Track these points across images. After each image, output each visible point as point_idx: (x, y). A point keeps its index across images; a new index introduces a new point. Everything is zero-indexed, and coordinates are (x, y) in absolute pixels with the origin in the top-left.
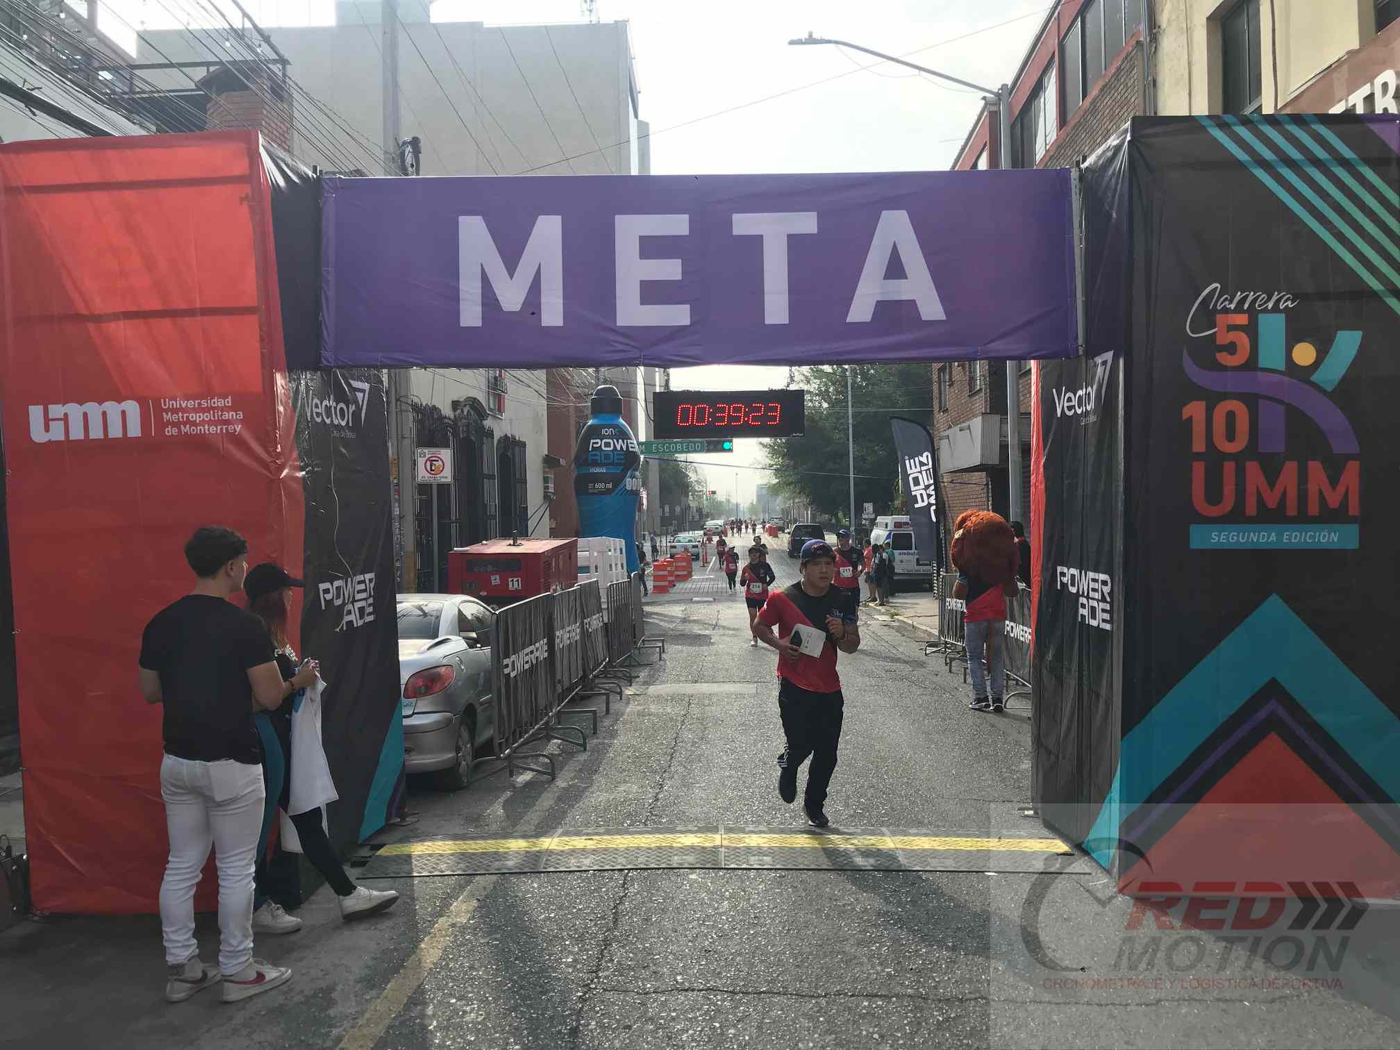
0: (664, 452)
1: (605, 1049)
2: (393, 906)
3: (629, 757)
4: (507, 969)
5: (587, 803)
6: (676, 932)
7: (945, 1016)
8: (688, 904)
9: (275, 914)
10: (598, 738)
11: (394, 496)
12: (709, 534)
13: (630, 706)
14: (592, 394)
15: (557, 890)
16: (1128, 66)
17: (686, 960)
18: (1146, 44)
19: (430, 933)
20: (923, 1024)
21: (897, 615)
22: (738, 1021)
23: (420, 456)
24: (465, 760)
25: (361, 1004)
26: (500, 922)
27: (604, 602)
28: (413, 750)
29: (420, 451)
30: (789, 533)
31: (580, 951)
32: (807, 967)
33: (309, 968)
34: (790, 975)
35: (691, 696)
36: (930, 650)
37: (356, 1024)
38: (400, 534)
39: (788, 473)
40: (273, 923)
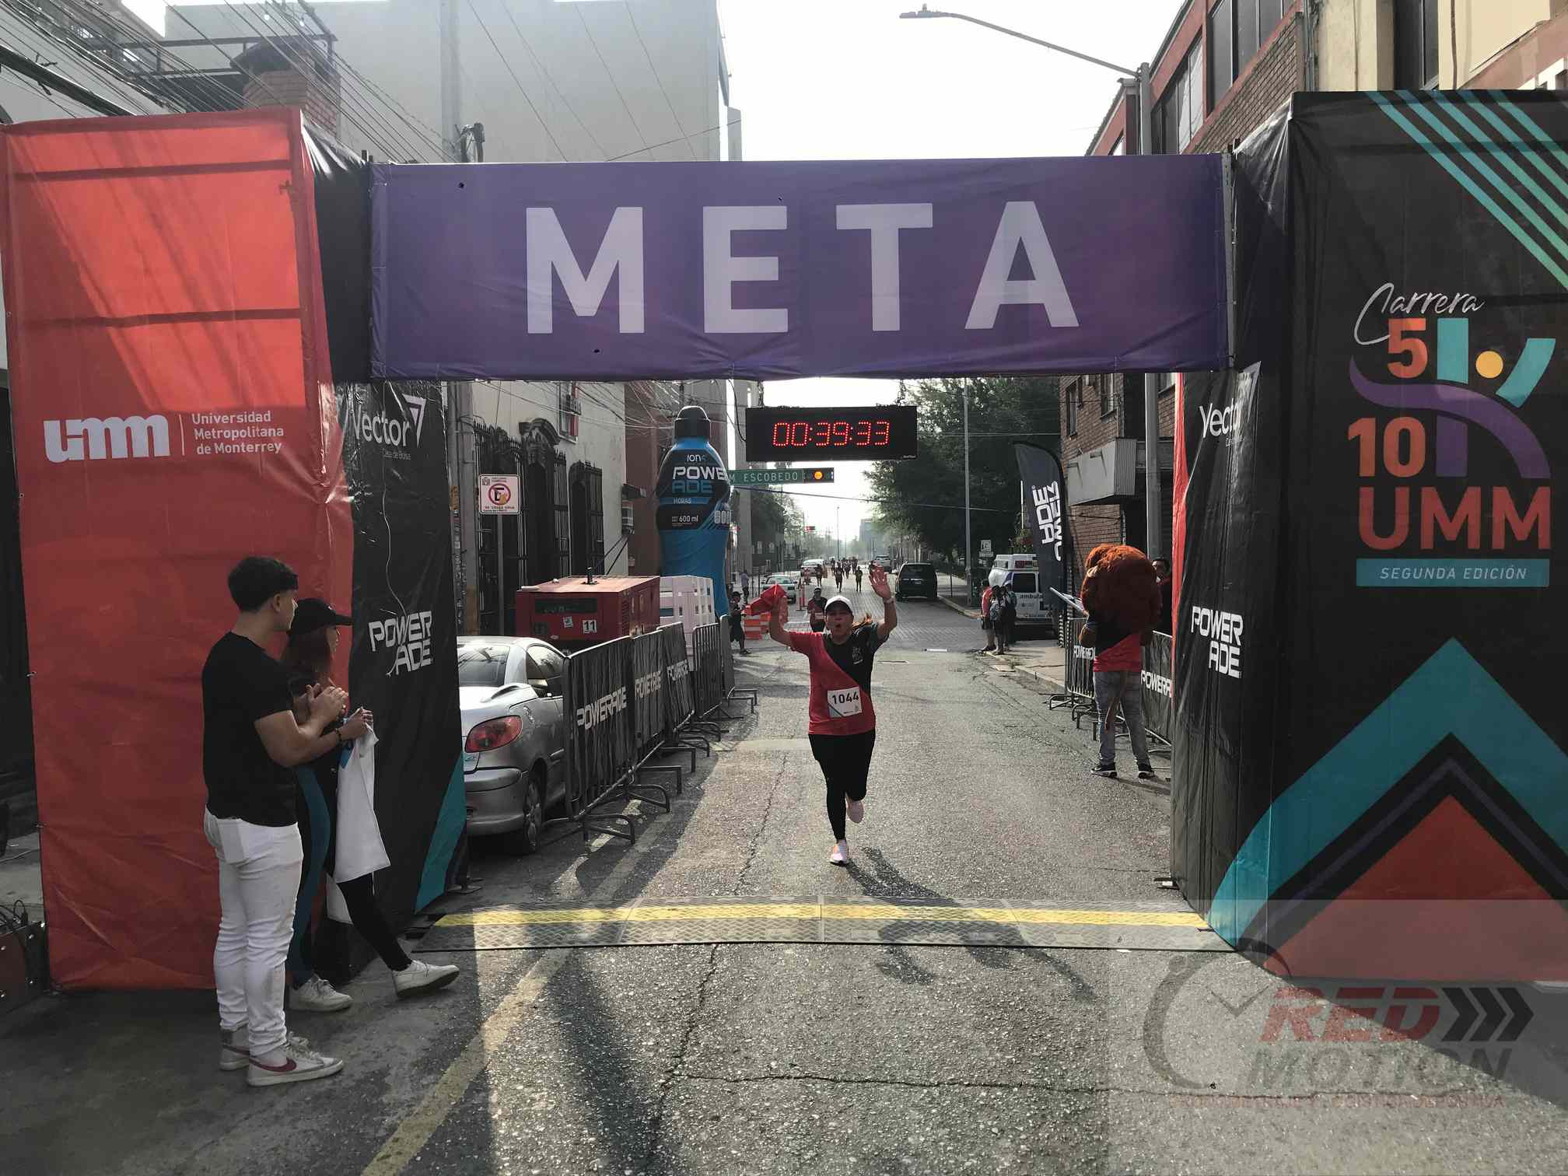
0: (756, 481)
2: (454, 982)
3: (717, 819)
4: (580, 1054)
5: (670, 870)
6: (770, 1012)
7: (1073, 1108)
8: (784, 982)
9: (321, 990)
10: (682, 799)
11: (454, 529)
12: (806, 576)
13: (718, 763)
14: (676, 416)
15: (637, 966)
16: (1285, 42)
17: (782, 1045)
18: (1307, 16)
19: (494, 1013)
20: (1049, 1117)
21: (1018, 665)
22: (840, 1112)
23: (484, 484)
24: (533, 822)
25: (418, 1089)
26: (573, 1000)
27: (690, 648)
28: (476, 810)
29: (483, 477)
30: (897, 574)
31: (663, 1033)
32: (918, 1054)
33: (359, 1049)
34: (899, 1062)
35: (786, 753)
36: (1054, 703)
37: (412, 1111)
38: (461, 571)
39: (897, 506)
40: (320, 1000)
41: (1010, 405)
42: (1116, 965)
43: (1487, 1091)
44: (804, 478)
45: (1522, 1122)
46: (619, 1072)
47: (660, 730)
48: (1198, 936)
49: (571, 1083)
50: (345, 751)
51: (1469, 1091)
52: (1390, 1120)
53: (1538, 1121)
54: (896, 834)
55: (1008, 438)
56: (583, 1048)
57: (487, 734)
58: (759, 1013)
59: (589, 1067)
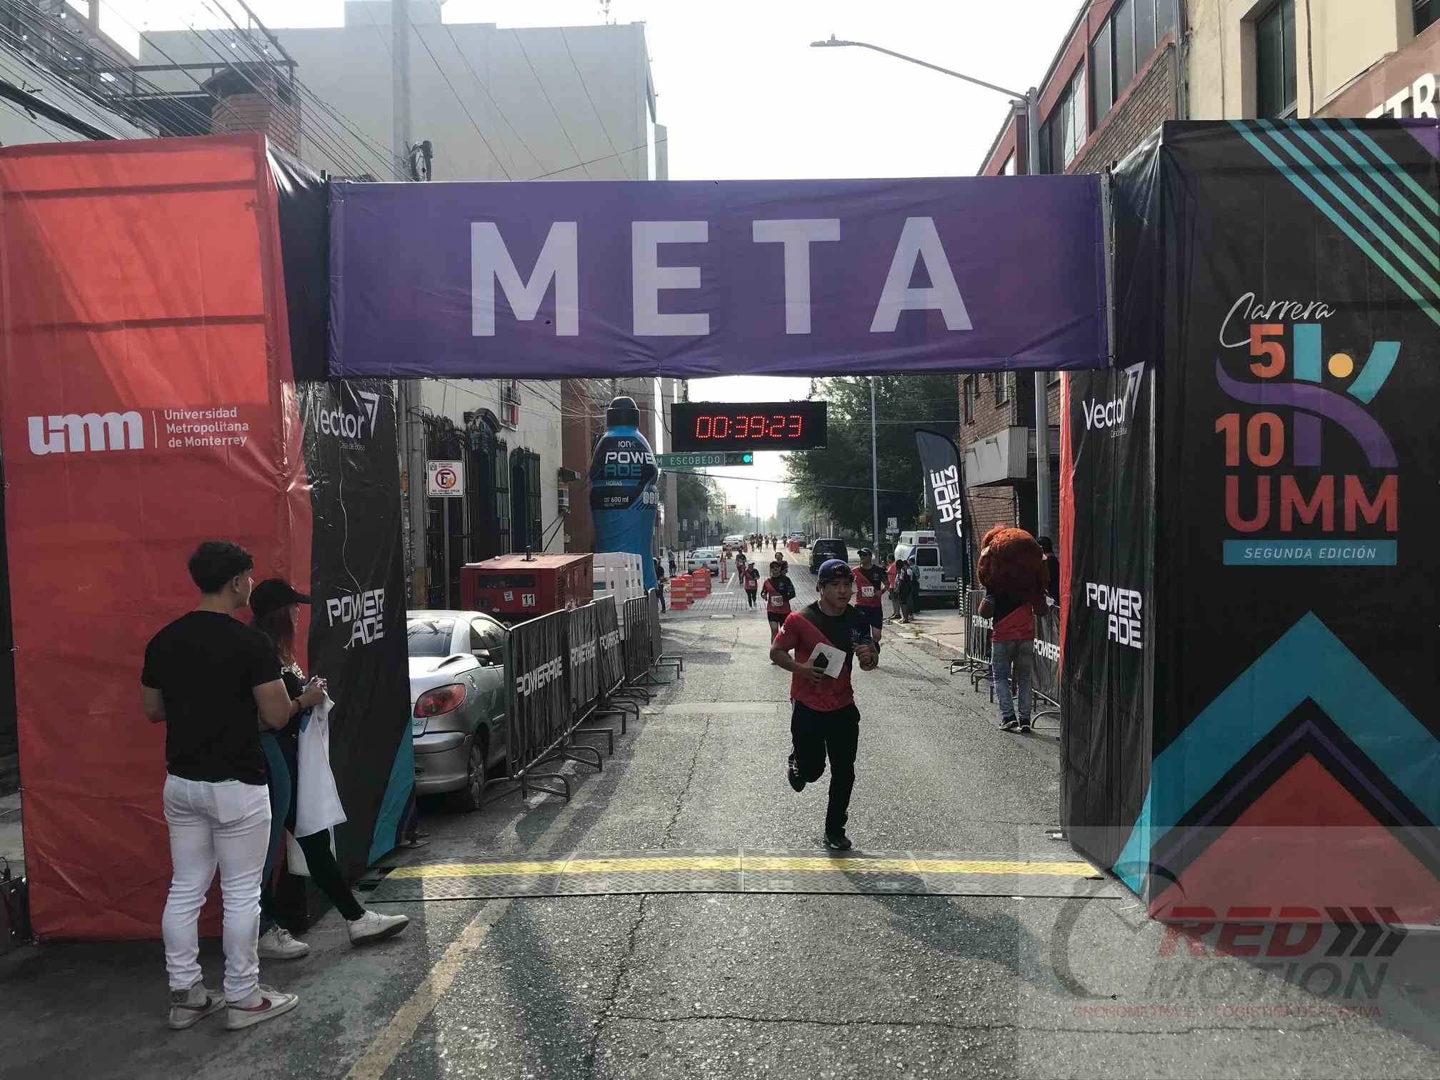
0: (682, 465)
3: (645, 778)
4: (520, 996)
5: (603, 825)
6: (694, 957)
7: (971, 1044)
8: (707, 929)
9: (282, 939)
10: (614, 759)
11: (404, 510)
12: (728, 550)
13: (647, 725)
14: (608, 406)
15: (571, 914)
16: (1158, 71)
17: (705, 988)
18: (1179, 47)
19: (441, 959)
20: (949, 1052)
21: (921, 632)
22: (758, 1049)
23: (431, 469)
24: (476, 781)
25: (371, 1031)
26: (513, 947)
27: (621, 619)
28: (423, 770)
29: (430, 463)
30: (811, 548)
31: (596, 976)
33: (316, 994)
34: (812, 1003)
35: (710, 716)
36: (955, 669)
37: (366, 1051)
38: (411, 549)
39: (809, 487)
40: (280, 948)
41: (913, 395)
42: (1010, 911)
43: (1348, 1025)
44: (725, 461)
47: (594, 694)
48: (1086, 883)
49: (512, 1024)
50: (305, 716)
51: (1331, 1026)
52: (1258, 1052)
53: (1393, 1053)
55: (911, 425)
56: (522, 991)
57: (434, 700)
58: (685, 958)
59: (528, 1009)
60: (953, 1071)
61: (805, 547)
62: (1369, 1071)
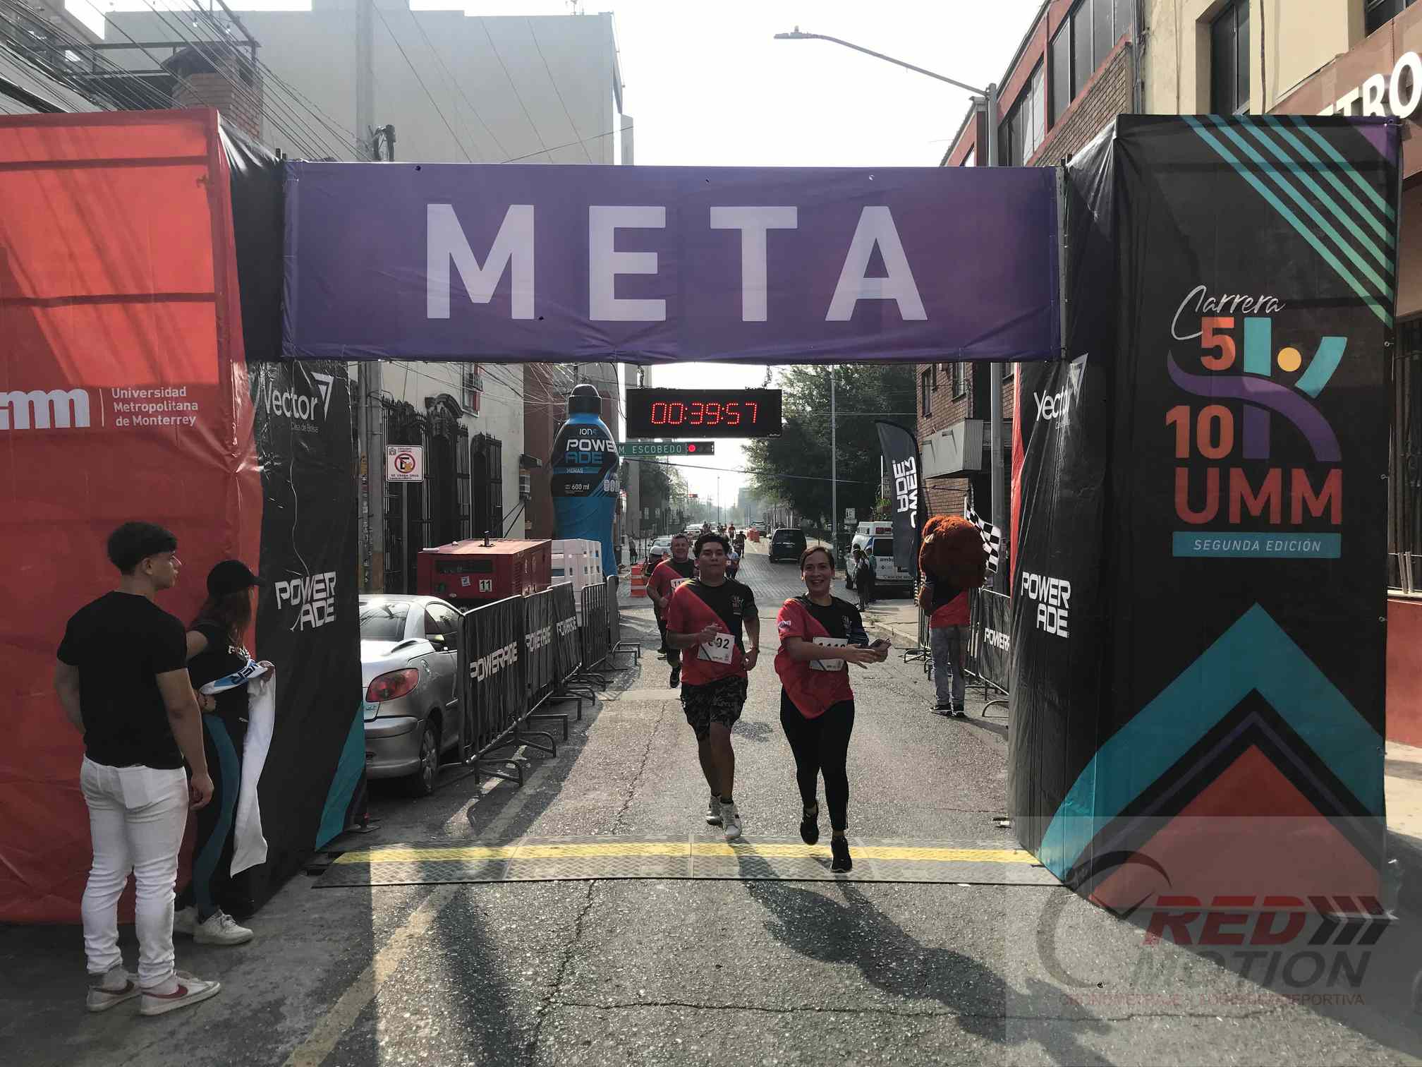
0: (644, 453)
1: (563, 1066)
3: (599, 764)
4: (464, 983)
5: (554, 811)
6: (641, 943)
7: (914, 1031)
8: (655, 915)
9: (224, 924)
10: (568, 745)
11: (362, 495)
13: (603, 711)
14: (570, 393)
15: (519, 900)
16: (1115, 69)
17: (651, 974)
18: (1135, 46)
19: (385, 945)
20: (892, 1040)
21: (877, 622)
22: (702, 1036)
23: (390, 454)
24: (429, 766)
25: (311, 1018)
26: (460, 933)
27: (578, 606)
28: (375, 755)
29: (390, 448)
30: (770, 538)
31: (541, 963)
32: (774, 981)
33: (257, 980)
34: (757, 989)
35: (666, 702)
36: (909, 657)
37: (306, 1038)
38: (369, 533)
39: (770, 477)
40: (222, 934)
41: (873, 388)
42: (956, 899)
43: (1285, 1013)
44: (686, 451)
45: (1314, 1042)
46: (500, 1000)
47: (549, 680)
48: (1032, 871)
49: (455, 1010)
51: (1269, 1013)
52: (1196, 1039)
53: (1329, 1041)
54: (762, 778)
55: (870, 417)
56: (467, 977)
57: (387, 685)
58: (631, 944)
59: (472, 996)
60: (895, 1059)
61: (765, 537)
62: (1305, 1058)
